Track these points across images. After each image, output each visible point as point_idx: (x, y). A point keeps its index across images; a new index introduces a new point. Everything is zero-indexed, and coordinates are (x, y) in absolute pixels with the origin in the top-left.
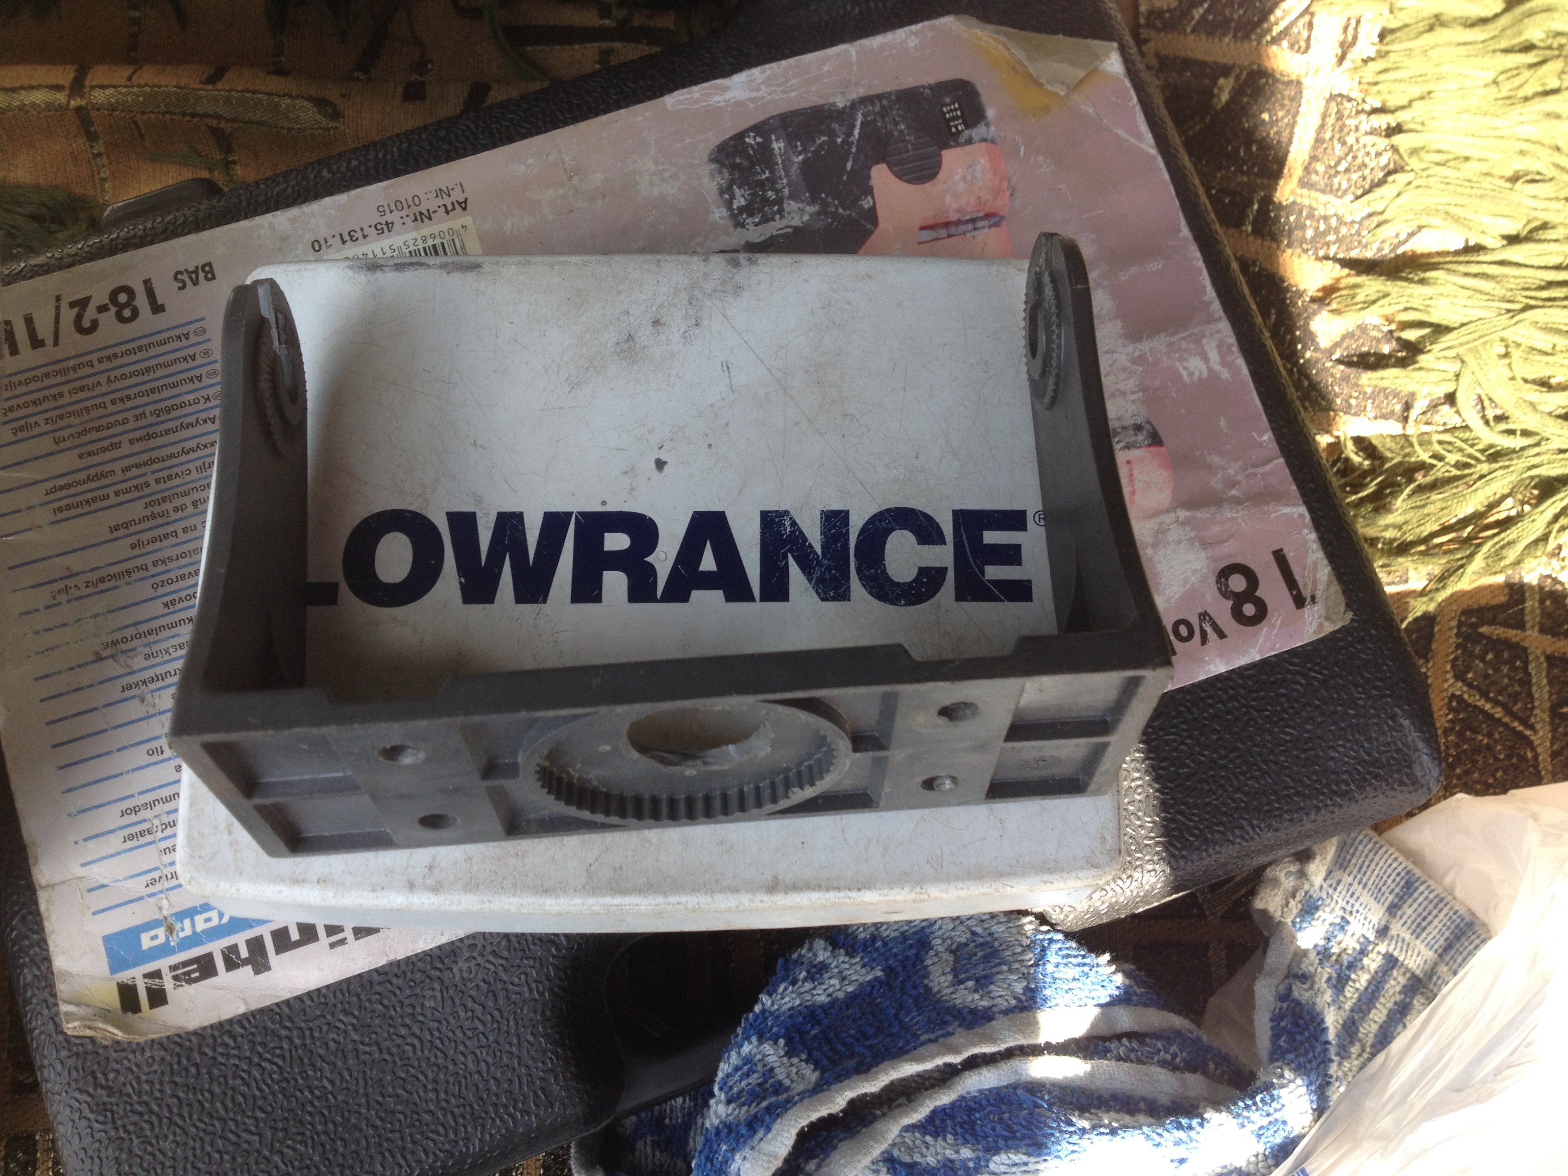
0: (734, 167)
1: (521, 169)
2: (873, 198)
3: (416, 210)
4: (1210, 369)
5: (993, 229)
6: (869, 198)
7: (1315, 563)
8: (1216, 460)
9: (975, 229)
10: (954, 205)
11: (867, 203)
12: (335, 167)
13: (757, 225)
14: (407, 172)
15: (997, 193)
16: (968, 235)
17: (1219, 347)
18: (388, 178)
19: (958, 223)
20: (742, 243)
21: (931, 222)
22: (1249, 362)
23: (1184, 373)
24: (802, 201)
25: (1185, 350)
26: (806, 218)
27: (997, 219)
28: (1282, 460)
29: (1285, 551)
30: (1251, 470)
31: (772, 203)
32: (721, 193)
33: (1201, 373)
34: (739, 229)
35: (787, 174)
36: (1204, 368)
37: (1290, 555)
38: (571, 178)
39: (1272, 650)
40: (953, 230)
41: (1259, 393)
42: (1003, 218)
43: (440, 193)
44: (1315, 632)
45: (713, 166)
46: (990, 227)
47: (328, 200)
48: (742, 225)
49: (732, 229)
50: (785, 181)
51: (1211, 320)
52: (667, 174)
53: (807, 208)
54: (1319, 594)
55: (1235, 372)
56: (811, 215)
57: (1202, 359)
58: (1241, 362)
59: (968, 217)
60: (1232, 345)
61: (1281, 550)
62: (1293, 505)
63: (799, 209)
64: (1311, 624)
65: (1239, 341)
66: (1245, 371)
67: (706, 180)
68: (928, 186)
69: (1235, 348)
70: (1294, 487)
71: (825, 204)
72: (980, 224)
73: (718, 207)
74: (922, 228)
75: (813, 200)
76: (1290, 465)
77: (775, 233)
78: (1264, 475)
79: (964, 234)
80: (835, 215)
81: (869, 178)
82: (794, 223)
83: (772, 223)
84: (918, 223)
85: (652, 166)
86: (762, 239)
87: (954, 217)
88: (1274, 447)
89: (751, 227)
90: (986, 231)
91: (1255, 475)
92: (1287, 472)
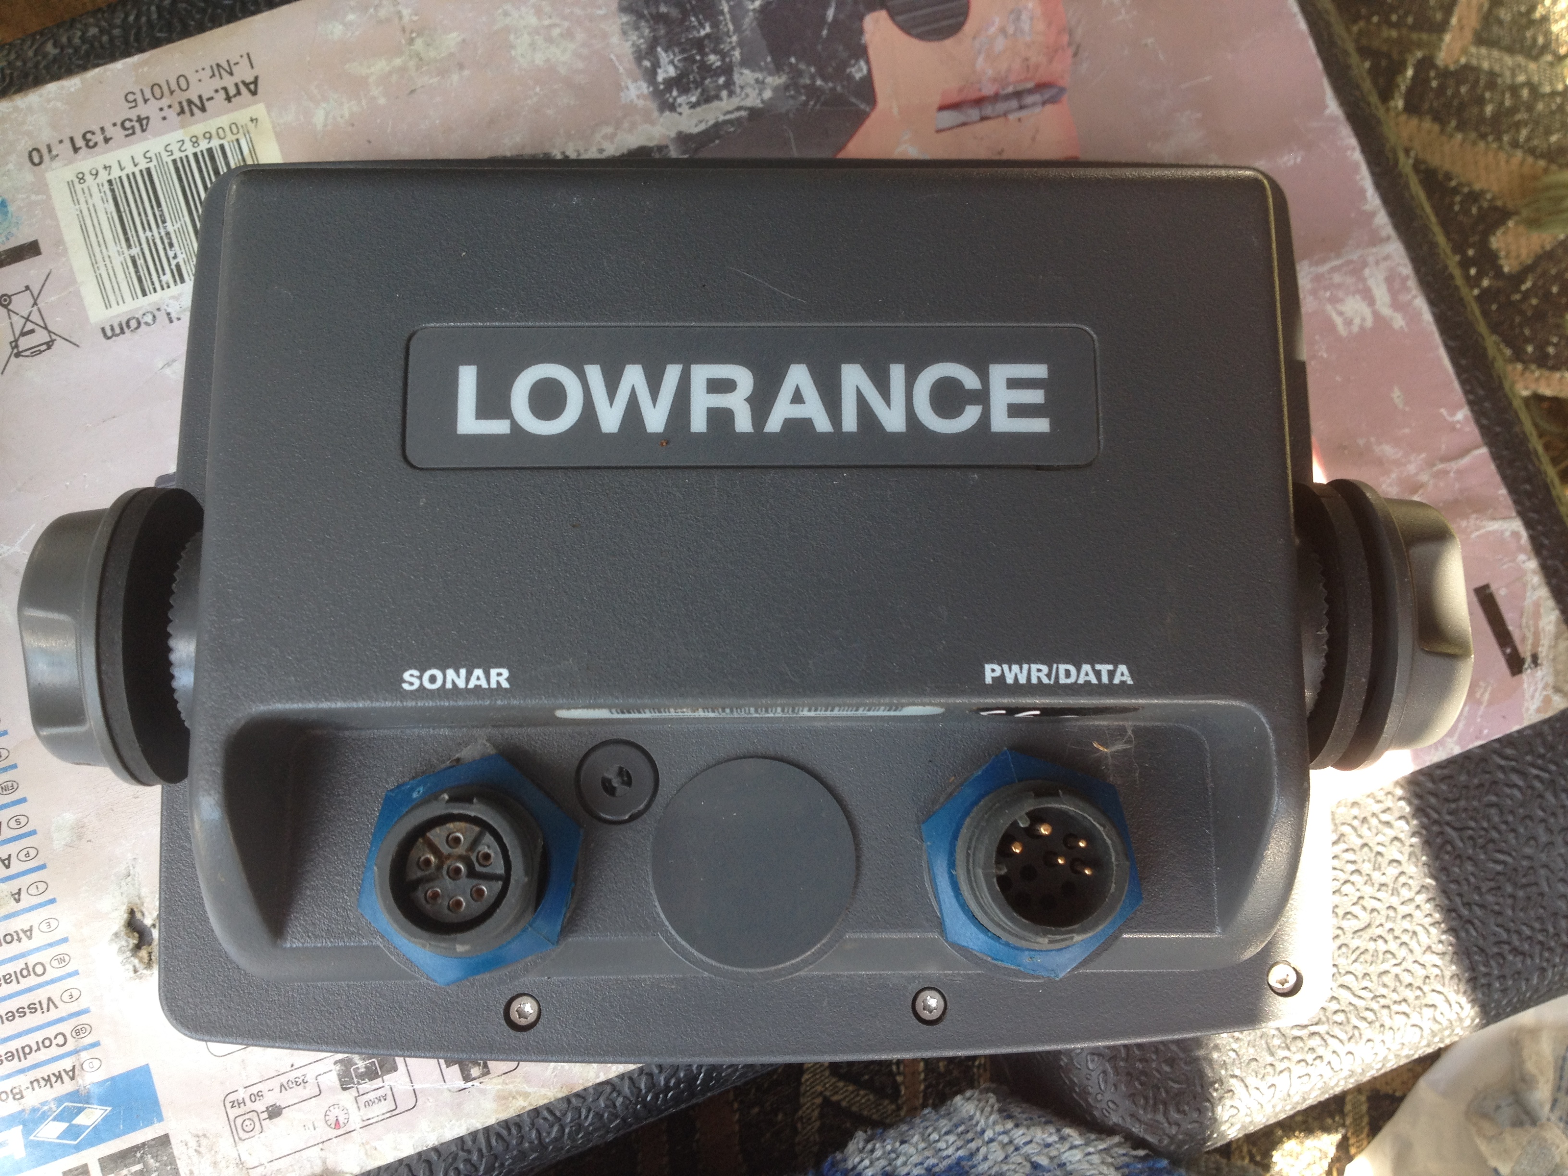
0: (659, 18)
1: (337, 30)
2: (868, 62)
3: (183, 97)
4: (1376, 314)
5: (1049, 108)
6: (862, 63)
7: (1537, 605)
8: (1388, 450)
9: (1021, 107)
10: (990, 72)
11: (858, 71)
12: (64, 40)
13: (693, 106)
14: (170, 41)
15: (1053, 52)
16: (1012, 117)
17: (1390, 280)
18: (141, 50)
19: (996, 98)
20: (673, 134)
21: (955, 98)
22: (1432, 303)
23: (1338, 321)
24: (761, 70)
25: (1339, 286)
26: (768, 94)
27: (1053, 91)
28: (1484, 451)
29: (1493, 588)
30: (1441, 466)
31: (717, 73)
32: (639, 57)
33: (1363, 319)
34: (667, 113)
35: (738, 29)
36: (1367, 312)
37: (1501, 594)
38: (411, 41)
39: (1477, 738)
40: (988, 110)
41: (1449, 349)
42: (1062, 90)
43: (217, 70)
44: (1539, 710)
45: (625, 18)
46: (1044, 103)
47: (52, 88)
48: (672, 108)
49: (656, 114)
50: (734, 39)
51: (1376, 240)
52: (556, 32)
53: (769, 80)
54: (1543, 651)
55: (1413, 318)
56: (776, 90)
57: (1364, 299)
58: (1421, 304)
59: (1010, 89)
60: (1407, 278)
61: (1487, 587)
62: (1504, 518)
63: (757, 81)
64: (1533, 697)
65: (1417, 270)
66: (1427, 316)
67: (615, 40)
68: (948, 43)
69: (1412, 283)
70: (1503, 491)
71: (796, 73)
72: (1029, 100)
73: (635, 81)
74: (942, 108)
75: (778, 68)
76: (1496, 457)
77: (722, 118)
78: (1459, 472)
79: (1005, 114)
80: (812, 91)
81: (861, 32)
82: (748, 103)
83: (715, 104)
84: (936, 100)
85: (533, 21)
86: (702, 127)
87: (988, 90)
88: (1472, 432)
89: (685, 110)
90: (1037, 110)
91: (1446, 472)
92: (1492, 467)
